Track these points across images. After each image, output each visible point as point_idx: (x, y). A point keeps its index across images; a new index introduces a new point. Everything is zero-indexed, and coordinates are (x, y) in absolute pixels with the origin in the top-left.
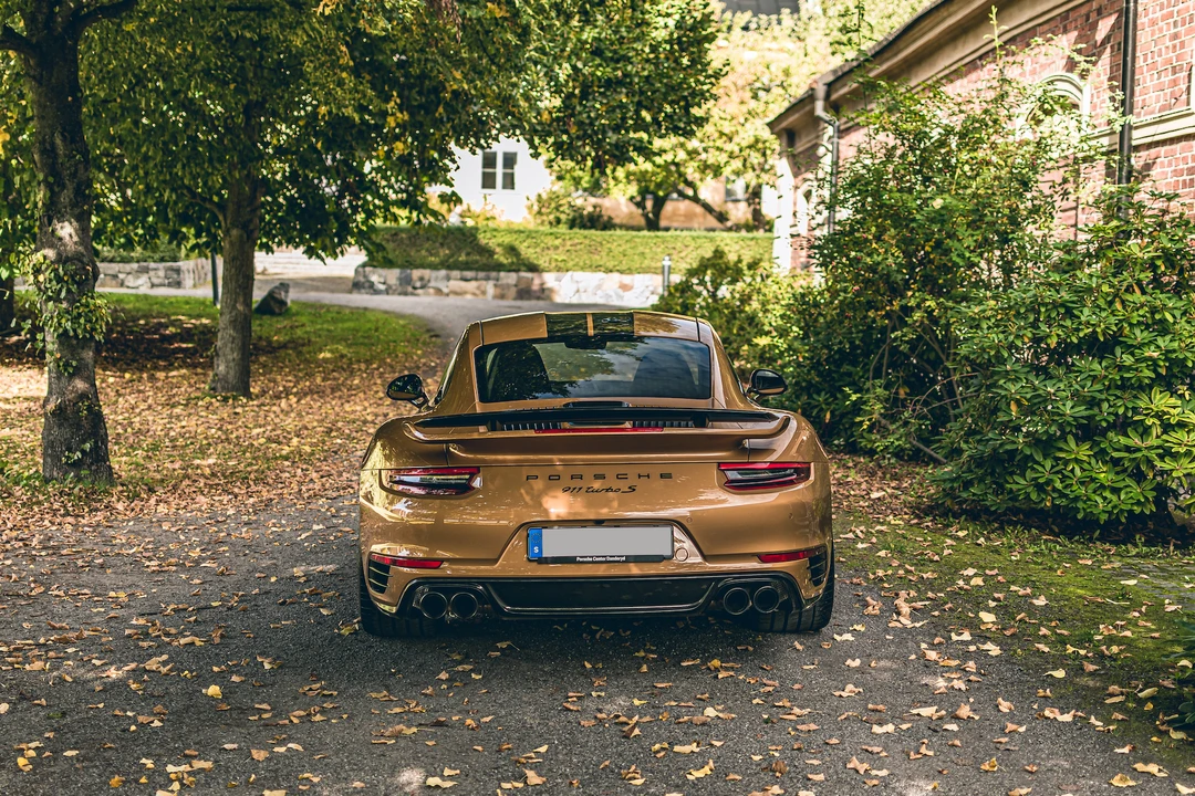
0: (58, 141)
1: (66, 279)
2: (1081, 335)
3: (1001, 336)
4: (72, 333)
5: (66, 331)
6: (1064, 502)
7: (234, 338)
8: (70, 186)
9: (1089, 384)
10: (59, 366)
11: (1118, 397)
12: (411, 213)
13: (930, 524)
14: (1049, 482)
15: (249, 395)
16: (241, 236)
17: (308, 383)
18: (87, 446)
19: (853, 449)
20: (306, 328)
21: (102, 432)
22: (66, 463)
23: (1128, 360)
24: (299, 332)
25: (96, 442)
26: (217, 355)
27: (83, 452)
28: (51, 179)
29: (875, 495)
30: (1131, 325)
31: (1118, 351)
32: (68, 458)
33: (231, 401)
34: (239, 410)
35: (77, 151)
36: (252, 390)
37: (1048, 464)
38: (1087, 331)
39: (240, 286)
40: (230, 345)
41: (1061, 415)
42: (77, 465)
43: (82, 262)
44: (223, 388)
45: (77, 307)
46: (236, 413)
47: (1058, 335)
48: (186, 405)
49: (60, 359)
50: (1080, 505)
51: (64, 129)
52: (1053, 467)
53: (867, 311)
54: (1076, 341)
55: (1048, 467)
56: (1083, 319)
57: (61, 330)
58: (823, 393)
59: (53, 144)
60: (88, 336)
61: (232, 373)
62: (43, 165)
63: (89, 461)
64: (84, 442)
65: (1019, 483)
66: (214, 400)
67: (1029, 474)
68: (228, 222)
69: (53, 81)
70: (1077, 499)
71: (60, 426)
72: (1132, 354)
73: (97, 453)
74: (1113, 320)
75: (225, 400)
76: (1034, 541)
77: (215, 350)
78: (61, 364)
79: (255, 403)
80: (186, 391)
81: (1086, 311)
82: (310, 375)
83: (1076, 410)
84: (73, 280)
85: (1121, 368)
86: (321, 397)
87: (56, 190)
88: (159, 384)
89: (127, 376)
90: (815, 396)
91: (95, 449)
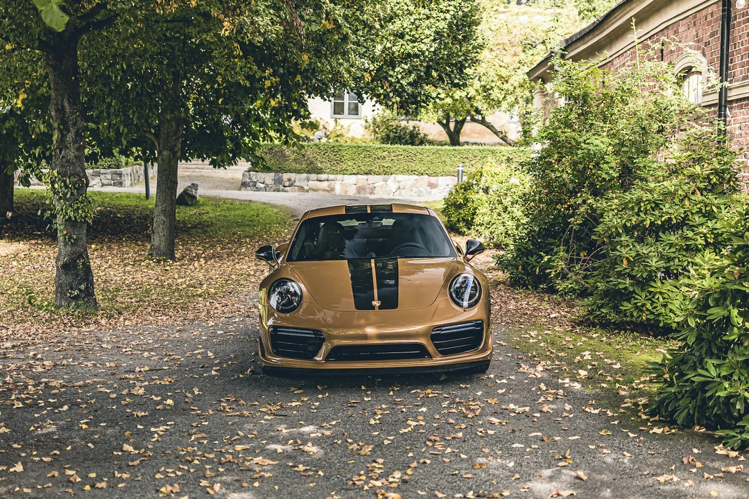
0: (66, 104)
1: (70, 186)
2: (663, 219)
3: (619, 220)
4: (73, 219)
5: (70, 217)
6: (652, 317)
7: (164, 222)
8: (73, 130)
9: (667, 248)
10: (65, 239)
11: (684, 256)
12: (281, 135)
13: (578, 330)
14: (644, 305)
15: (173, 258)
16: (169, 155)
17: (212, 251)
18: (82, 287)
19: (552, 290)
20: (210, 213)
21: (90, 278)
22: (70, 297)
23: (690, 234)
24: (205, 217)
25: (87, 284)
26: (153, 232)
27: (80, 290)
28: (62, 127)
30: (692, 214)
31: (685, 228)
32: (71, 293)
33: (162, 262)
34: (168, 268)
35: (77, 109)
36: (176, 256)
37: (643, 295)
38: (666, 217)
39: (168, 188)
40: (161, 226)
41: (649, 266)
42: (76, 298)
43: (80, 176)
44: (157, 254)
45: (77, 203)
46: (166, 270)
47: (650, 220)
48: (133, 265)
49: (66, 234)
50: (661, 318)
51: (69, 96)
52: (646, 296)
53: (556, 205)
54: (660, 223)
55: (643, 297)
56: (664, 210)
57: (67, 217)
58: (535, 256)
59: (63, 106)
60: (83, 220)
61: (163, 244)
62: (57, 118)
63: (83, 296)
64: (80, 284)
65: (626, 306)
66: (151, 262)
67: (633, 301)
68: (161, 146)
69: (63, 68)
70: (659, 315)
71: (66, 274)
72: (693, 231)
73: (88, 291)
74: (682, 210)
75: (159, 261)
76: (634, 339)
77: (152, 230)
78: (67, 237)
79: (178, 263)
80: (132, 256)
81: (667, 206)
82: (213, 246)
83: (660, 263)
84: (75, 187)
85: (687, 239)
86: (221, 260)
87: (65, 133)
88: (115, 252)
90: (530, 258)
91: (87, 288)
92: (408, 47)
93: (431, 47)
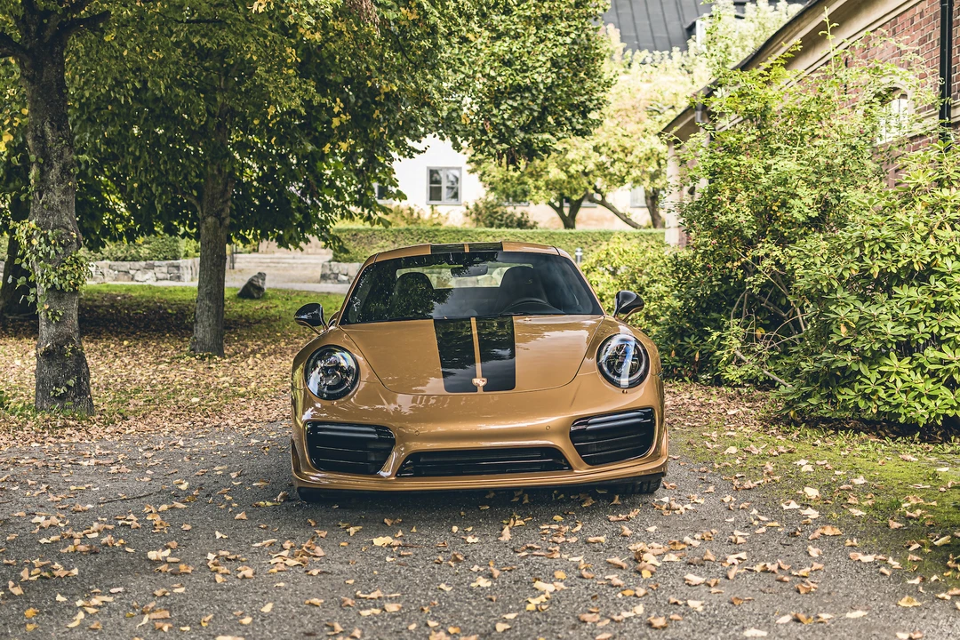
0: (47, 129)
1: (53, 242)
2: (900, 265)
3: (832, 269)
4: (59, 288)
5: (54, 286)
6: (887, 409)
7: (210, 308)
8: (57, 166)
9: (907, 307)
10: (48, 315)
11: (933, 319)
12: (363, 210)
13: (775, 431)
14: (875, 392)
15: (222, 355)
16: (215, 223)
17: (273, 347)
18: (71, 382)
19: (718, 381)
20: (279, 307)
21: (84, 370)
22: (54, 396)
23: (941, 286)
24: (272, 311)
25: (79, 379)
26: (196, 321)
27: (68, 387)
28: (41, 161)
29: (731, 412)
30: (942, 256)
31: (932, 278)
32: (56, 391)
33: (207, 359)
34: (213, 366)
35: (63, 137)
36: (225, 352)
37: (874, 376)
38: (904, 262)
39: (214, 265)
40: (206, 313)
41: (883, 334)
42: (62, 398)
43: (67, 229)
44: (201, 349)
45: (63, 266)
46: (210, 368)
47: (880, 267)
48: (170, 363)
49: (48, 310)
50: (901, 410)
51: (52, 119)
52: (877, 379)
53: (725, 263)
54: (895, 271)
55: (873, 380)
56: (901, 252)
57: (49, 286)
58: (693, 336)
59: (43, 131)
60: (72, 289)
61: (208, 336)
62: (36, 149)
63: (73, 394)
64: (68, 378)
65: (847, 395)
66: (193, 359)
67: (857, 386)
68: (204, 211)
69: (44, 80)
70: (898, 405)
71: (49, 365)
72: (944, 281)
73: (80, 388)
74: (927, 252)
75: (203, 358)
76: (862, 442)
77: (195, 318)
78: (50, 314)
79: (227, 360)
80: (172, 353)
81: (904, 246)
82: (276, 341)
83: (897, 329)
84: (60, 243)
85: (934, 293)
86: (283, 356)
87: (46, 169)
88: (151, 349)
89: (126, 343)
90: (686, 339)
91: (79, 384)
92: (518, 78)
93: (548, 77)
